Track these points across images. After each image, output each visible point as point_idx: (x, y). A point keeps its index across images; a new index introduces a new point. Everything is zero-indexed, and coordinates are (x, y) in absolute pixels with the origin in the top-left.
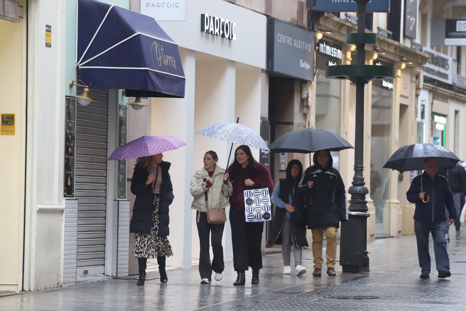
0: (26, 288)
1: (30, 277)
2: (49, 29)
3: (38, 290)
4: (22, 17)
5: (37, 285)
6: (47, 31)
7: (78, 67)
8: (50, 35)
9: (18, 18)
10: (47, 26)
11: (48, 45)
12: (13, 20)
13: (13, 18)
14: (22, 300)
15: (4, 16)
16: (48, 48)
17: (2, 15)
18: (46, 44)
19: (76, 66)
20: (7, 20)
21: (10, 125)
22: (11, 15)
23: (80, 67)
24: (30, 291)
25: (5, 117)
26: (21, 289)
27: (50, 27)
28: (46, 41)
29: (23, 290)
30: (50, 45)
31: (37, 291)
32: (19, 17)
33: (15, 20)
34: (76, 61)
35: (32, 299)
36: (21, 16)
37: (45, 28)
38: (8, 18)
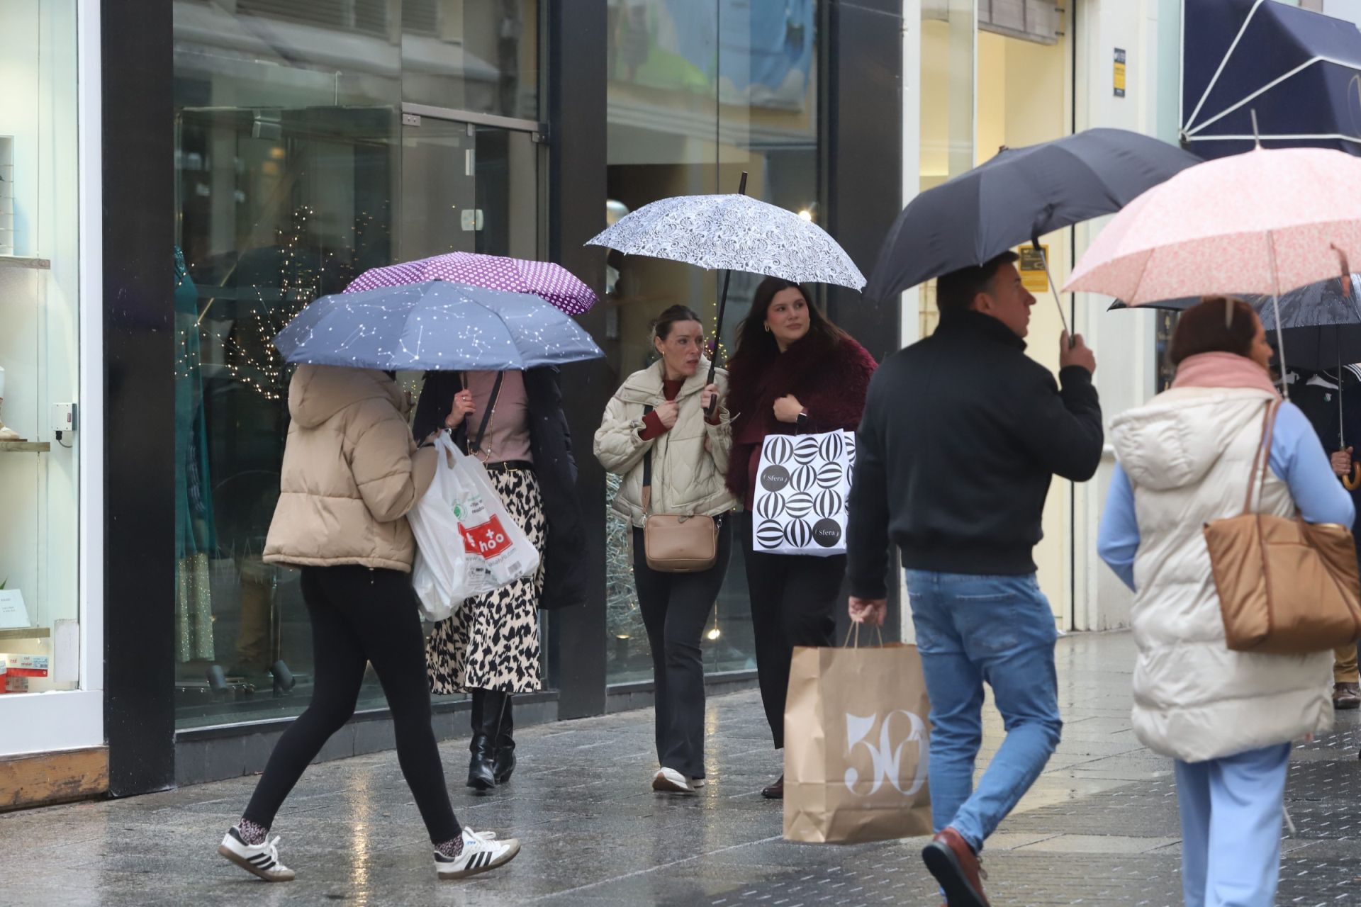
0: (1080, 624)
1: (1087, 601)
2: (1120, 56)
3: (1105, 629)
4: (1063, 34)
5: (1103, 618)
6: (1116, 61)
7: (1184, 138)
8: (1123, 70)
9: (1054, 36)
10: (1117, 50)
11: (1119, 93)
12: (1043, 41)
13: (1044, 37)
14: (1072, 650)
15: (1025, 32)
16: (1119, 99)
17: (1021, 32)
18: (1115, 90)
19: (1180, 137)
20: (1032, 41)
21: (1038, 269)
22: (1040, 30)
23: (1189, 139)
24: (1088, 630)
25: (1028, 254)
26: (1069, 626)
27: (1123, 51)
28: (1115, 83)
29: (1073, 628)
30: (1123, 91)
31: (1104, 631)
32: (1057, 33)
33: (1048, 41)
34: (1181, 125)
35: (1093, 648)
36: (1061, 31)
37: (1112, 56)
38: (1032, 37)
